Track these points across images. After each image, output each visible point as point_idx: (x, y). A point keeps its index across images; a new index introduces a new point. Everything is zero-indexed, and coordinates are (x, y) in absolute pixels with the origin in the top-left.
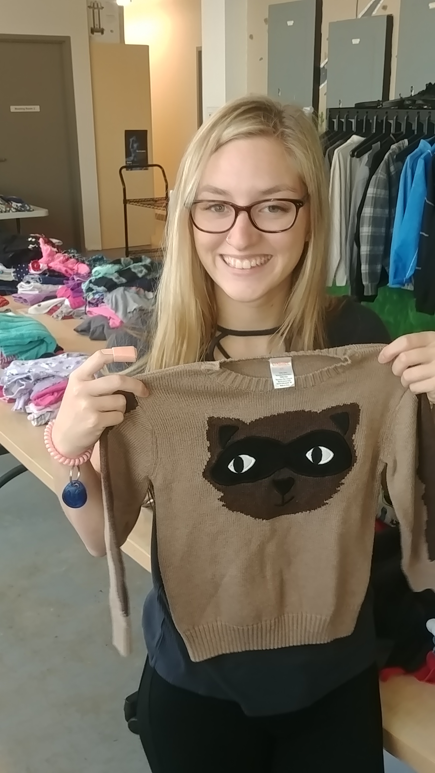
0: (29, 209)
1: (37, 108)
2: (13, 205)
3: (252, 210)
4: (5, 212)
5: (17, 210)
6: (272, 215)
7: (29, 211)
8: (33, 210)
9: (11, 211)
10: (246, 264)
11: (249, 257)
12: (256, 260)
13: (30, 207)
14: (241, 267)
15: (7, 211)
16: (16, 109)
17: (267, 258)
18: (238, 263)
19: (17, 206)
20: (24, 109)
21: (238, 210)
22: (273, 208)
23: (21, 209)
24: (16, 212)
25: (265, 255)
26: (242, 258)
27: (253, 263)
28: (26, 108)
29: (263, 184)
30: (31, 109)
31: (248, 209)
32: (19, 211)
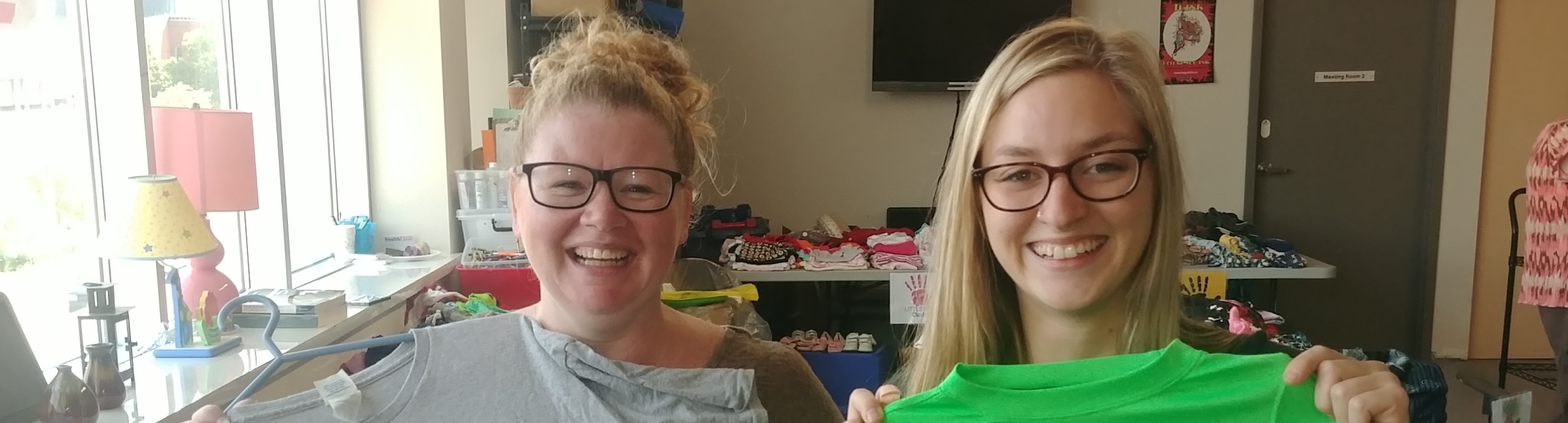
0: (1298, 263)
1: (1369, 76)
2: (1267, 254)
3: (1073, 171)
4: (1249, 266)
5: (1272, 264)
6: (1102, 176)
7: (1297, 266)
8: (1305, 266)
9: (1259, 265)
10: (1070, 251)
11: (1074, 241)
12: (1084, 244)
13: (1299, 259)
14: (1062, 257)
15: (1252, 265)
16: (1325, 77)
17: (1102, 241)
18: (1058, 251)
19: (1274, 255)
20: (1343, 77)
21: (1052, 172)
22: (1103, 168)
23: (1281, 263)
24: (1270, 266)
25: (1097, 237)
26: (1064, 242)
27: (1081, 248)
28: (1347, 76)
29: (1084, 133)
30: (1358, 76)
31: (1067, 170)
32: (1277, 266)
